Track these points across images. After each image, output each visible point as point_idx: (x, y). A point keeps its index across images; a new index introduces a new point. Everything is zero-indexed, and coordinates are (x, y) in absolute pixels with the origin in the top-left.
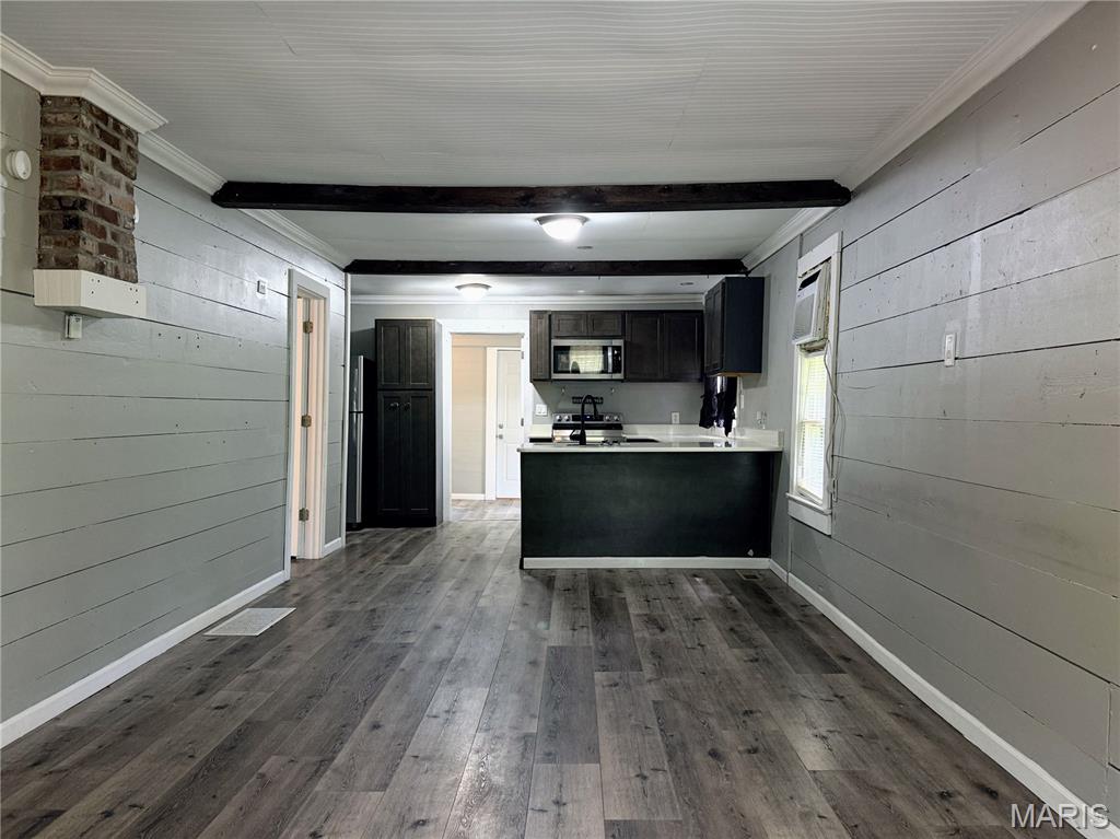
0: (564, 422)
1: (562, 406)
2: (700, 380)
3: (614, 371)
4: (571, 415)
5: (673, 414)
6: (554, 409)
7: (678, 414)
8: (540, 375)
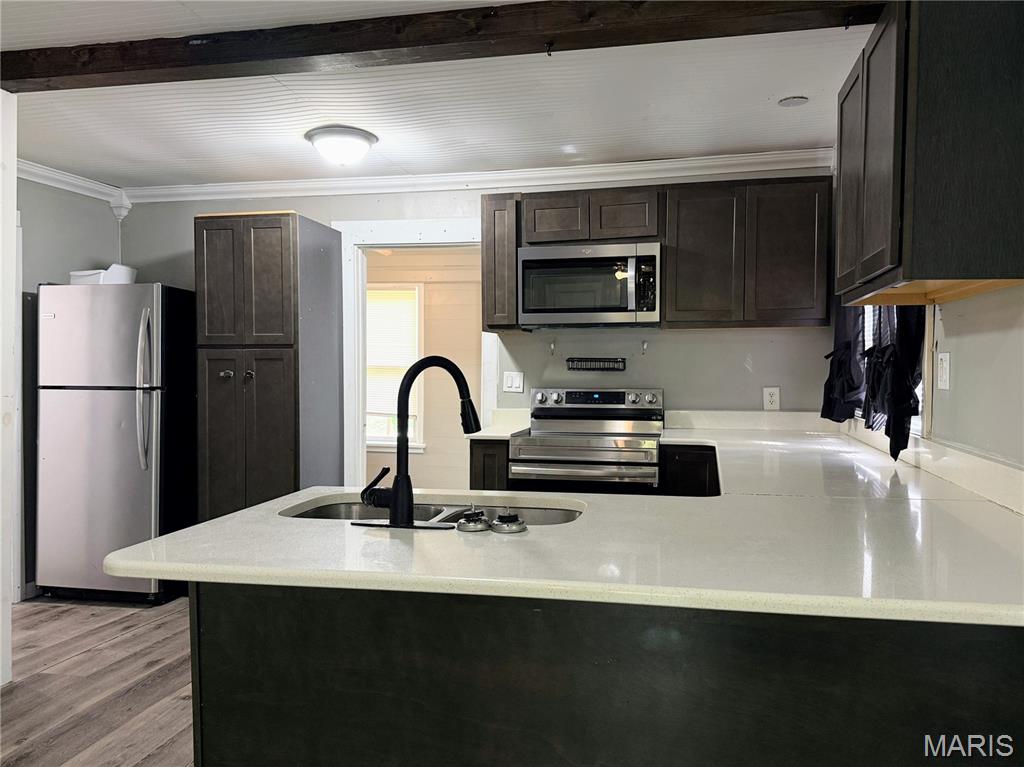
0: (550, 404)
1: (550, 374)
2: (826, 322)
3: (639, 308)
4: (563, 392)
5: (767, 391)
6: (533, 379)
7: (776, 391)
8: (500, 318)
